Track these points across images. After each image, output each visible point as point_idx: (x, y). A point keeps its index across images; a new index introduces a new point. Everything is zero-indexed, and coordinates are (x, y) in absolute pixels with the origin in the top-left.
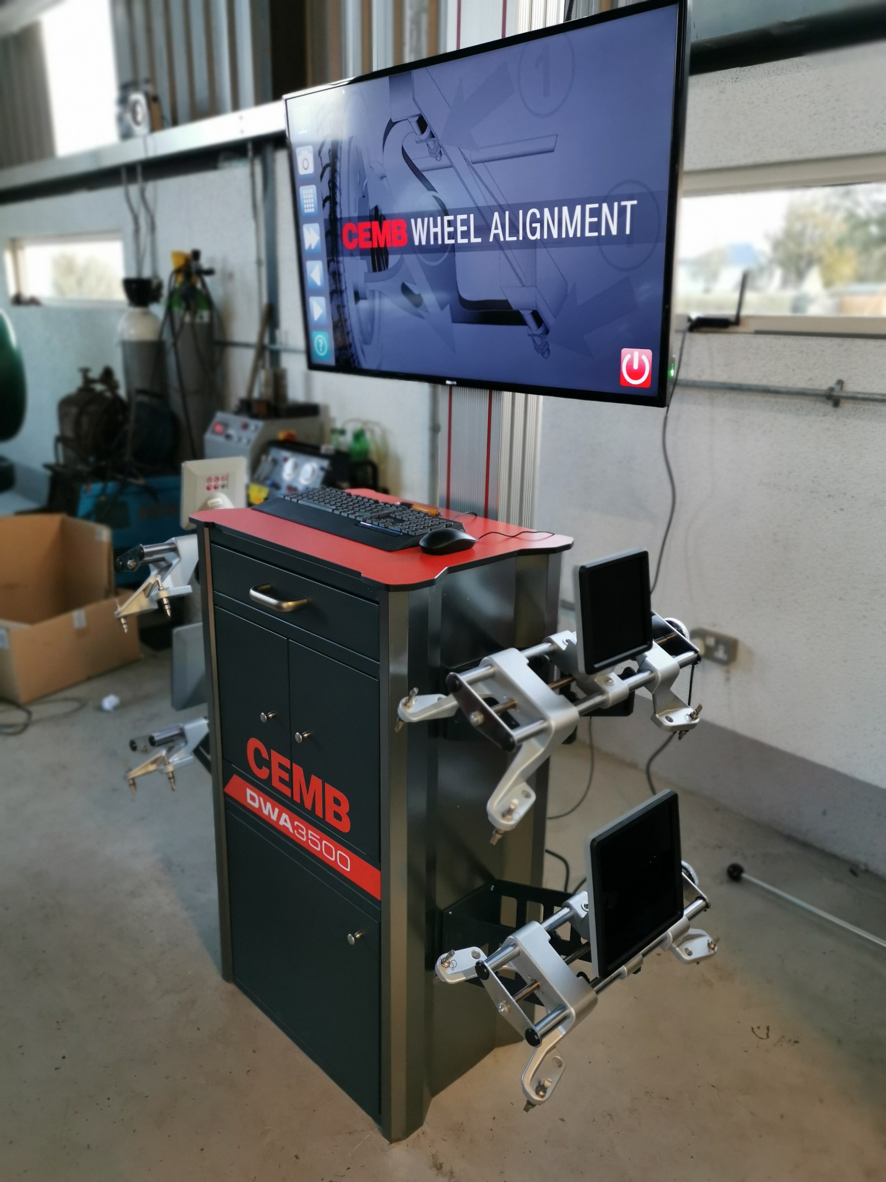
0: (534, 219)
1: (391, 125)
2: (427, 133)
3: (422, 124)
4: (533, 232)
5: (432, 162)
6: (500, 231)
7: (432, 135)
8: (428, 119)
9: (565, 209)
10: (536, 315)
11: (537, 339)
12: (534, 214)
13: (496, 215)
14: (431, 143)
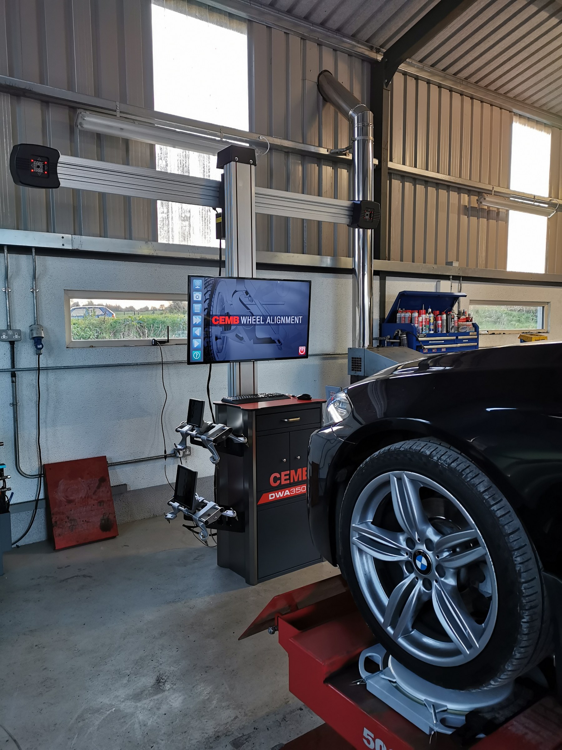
0: (279, 319)
1: (236, 291)
2: (248, 296)
3: (247, 293)
4: (279, 321)
5: (250, 303)
6: (269, 321)
7: (250, 296)
8: (249, 291)
9: (287, 317)
10: (279, 341)
11: (279, 347)
12: (279, 318)
13: (269, 317)
14: (249, 298)
